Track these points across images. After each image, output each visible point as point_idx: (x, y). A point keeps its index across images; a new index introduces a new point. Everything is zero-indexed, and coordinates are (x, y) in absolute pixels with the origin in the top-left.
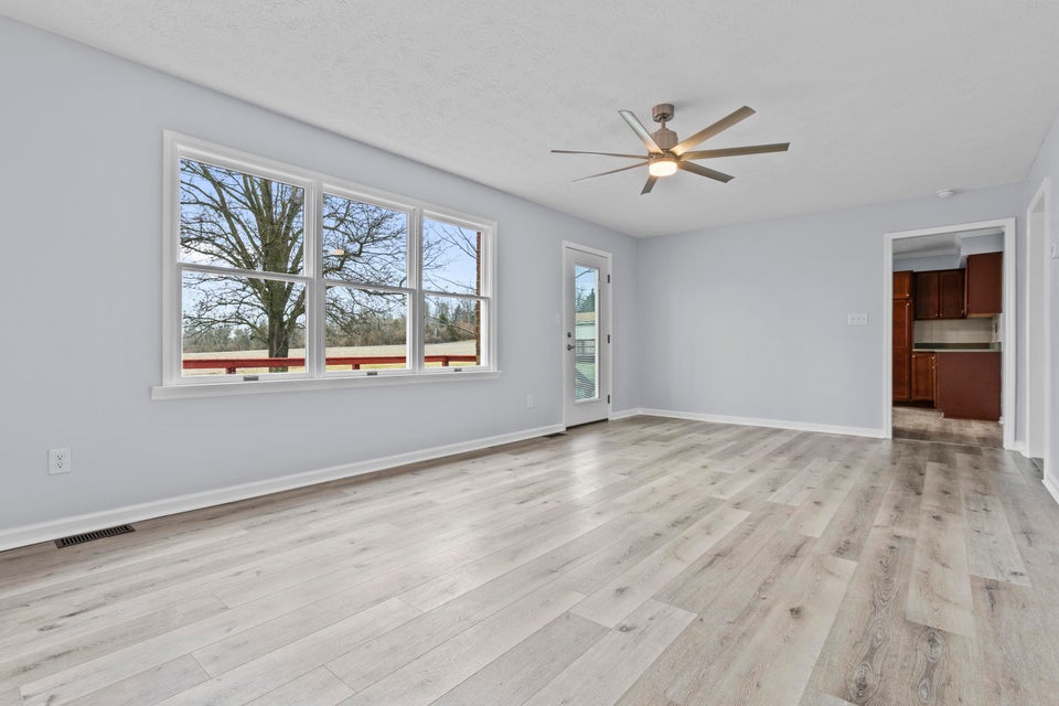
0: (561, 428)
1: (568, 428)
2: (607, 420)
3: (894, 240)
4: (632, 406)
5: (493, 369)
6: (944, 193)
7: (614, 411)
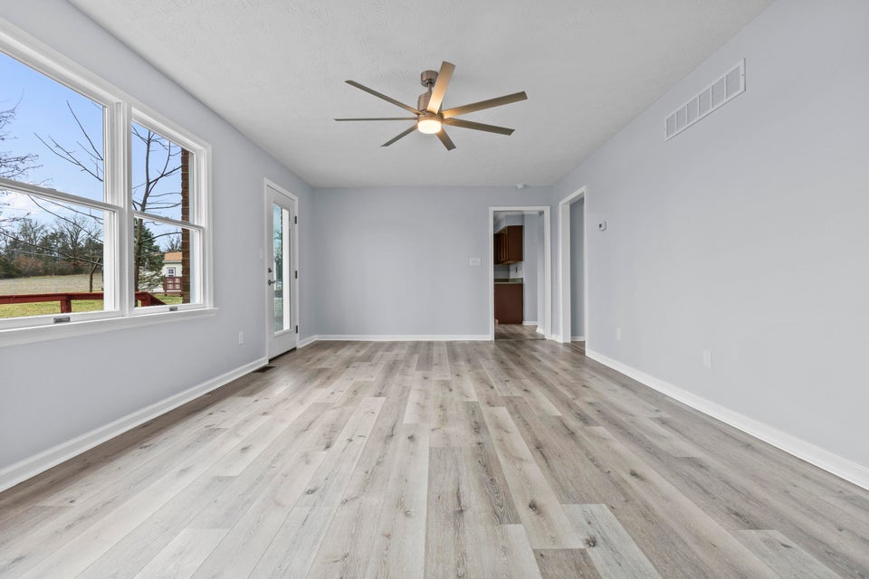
0: (264, 362)
1: (270, 361)
2: (295, 349)
3: (495, 212)
4: (310, 334)
5: (209, 306)
6: (520, 186)
7: (301, 339)
